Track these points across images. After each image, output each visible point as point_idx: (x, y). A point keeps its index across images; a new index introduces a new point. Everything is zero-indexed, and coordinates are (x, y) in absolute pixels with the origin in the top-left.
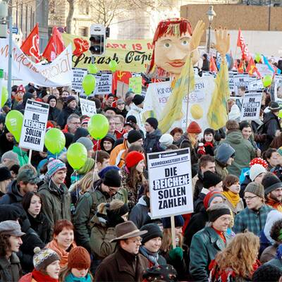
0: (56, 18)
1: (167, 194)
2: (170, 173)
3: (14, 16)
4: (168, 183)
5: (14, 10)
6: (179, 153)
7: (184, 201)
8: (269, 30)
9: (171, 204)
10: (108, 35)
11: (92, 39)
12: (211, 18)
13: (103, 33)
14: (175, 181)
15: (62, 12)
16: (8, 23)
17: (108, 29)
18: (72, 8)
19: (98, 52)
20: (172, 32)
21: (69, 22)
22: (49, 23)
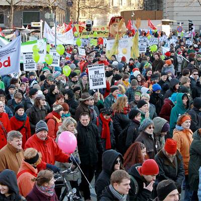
0: (73, 18)
1: (96, 80)
2: (97, 73)
3: (57, 18)
4: (96, 76)
5: (57, 16)
6: (100, 65)
7: (103, 83)
8: (155, 19)
9: (97, 84)
10: (93, 24)
11: (87, 26)
12: (132, 16)
13: (91, 23)
14: (99, 76)
15: (75, 16)
16: (55, 21)
17: (93, 22)
18: (79, 14)
19: (89, 31)
20: (117, 22)
21: (78, 19)
22: (70, 20)
